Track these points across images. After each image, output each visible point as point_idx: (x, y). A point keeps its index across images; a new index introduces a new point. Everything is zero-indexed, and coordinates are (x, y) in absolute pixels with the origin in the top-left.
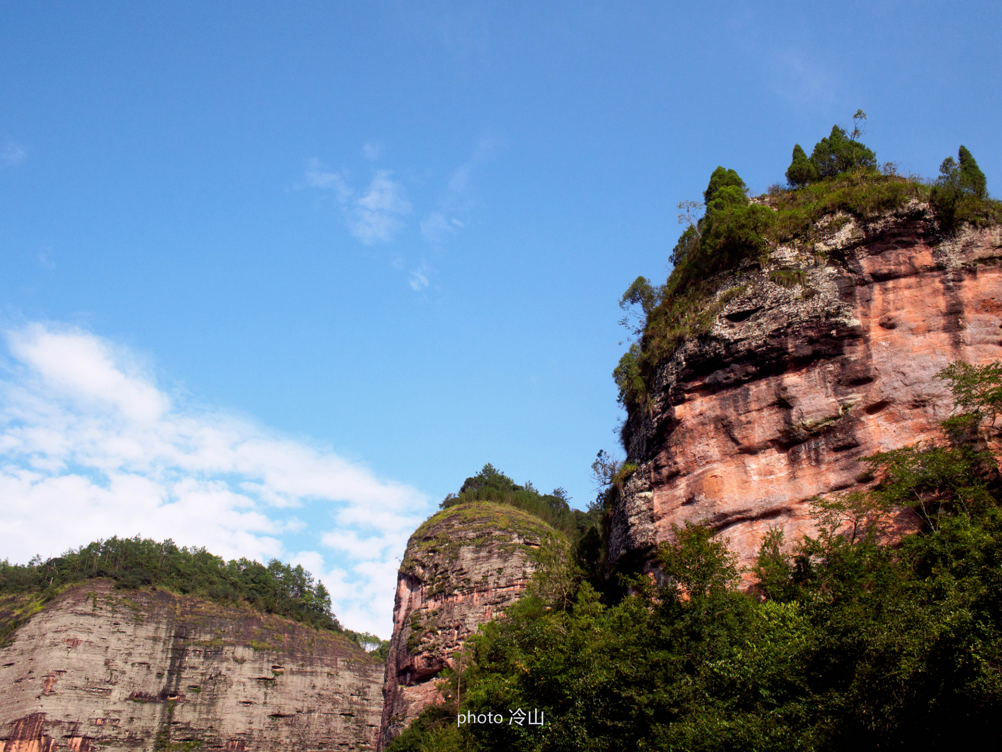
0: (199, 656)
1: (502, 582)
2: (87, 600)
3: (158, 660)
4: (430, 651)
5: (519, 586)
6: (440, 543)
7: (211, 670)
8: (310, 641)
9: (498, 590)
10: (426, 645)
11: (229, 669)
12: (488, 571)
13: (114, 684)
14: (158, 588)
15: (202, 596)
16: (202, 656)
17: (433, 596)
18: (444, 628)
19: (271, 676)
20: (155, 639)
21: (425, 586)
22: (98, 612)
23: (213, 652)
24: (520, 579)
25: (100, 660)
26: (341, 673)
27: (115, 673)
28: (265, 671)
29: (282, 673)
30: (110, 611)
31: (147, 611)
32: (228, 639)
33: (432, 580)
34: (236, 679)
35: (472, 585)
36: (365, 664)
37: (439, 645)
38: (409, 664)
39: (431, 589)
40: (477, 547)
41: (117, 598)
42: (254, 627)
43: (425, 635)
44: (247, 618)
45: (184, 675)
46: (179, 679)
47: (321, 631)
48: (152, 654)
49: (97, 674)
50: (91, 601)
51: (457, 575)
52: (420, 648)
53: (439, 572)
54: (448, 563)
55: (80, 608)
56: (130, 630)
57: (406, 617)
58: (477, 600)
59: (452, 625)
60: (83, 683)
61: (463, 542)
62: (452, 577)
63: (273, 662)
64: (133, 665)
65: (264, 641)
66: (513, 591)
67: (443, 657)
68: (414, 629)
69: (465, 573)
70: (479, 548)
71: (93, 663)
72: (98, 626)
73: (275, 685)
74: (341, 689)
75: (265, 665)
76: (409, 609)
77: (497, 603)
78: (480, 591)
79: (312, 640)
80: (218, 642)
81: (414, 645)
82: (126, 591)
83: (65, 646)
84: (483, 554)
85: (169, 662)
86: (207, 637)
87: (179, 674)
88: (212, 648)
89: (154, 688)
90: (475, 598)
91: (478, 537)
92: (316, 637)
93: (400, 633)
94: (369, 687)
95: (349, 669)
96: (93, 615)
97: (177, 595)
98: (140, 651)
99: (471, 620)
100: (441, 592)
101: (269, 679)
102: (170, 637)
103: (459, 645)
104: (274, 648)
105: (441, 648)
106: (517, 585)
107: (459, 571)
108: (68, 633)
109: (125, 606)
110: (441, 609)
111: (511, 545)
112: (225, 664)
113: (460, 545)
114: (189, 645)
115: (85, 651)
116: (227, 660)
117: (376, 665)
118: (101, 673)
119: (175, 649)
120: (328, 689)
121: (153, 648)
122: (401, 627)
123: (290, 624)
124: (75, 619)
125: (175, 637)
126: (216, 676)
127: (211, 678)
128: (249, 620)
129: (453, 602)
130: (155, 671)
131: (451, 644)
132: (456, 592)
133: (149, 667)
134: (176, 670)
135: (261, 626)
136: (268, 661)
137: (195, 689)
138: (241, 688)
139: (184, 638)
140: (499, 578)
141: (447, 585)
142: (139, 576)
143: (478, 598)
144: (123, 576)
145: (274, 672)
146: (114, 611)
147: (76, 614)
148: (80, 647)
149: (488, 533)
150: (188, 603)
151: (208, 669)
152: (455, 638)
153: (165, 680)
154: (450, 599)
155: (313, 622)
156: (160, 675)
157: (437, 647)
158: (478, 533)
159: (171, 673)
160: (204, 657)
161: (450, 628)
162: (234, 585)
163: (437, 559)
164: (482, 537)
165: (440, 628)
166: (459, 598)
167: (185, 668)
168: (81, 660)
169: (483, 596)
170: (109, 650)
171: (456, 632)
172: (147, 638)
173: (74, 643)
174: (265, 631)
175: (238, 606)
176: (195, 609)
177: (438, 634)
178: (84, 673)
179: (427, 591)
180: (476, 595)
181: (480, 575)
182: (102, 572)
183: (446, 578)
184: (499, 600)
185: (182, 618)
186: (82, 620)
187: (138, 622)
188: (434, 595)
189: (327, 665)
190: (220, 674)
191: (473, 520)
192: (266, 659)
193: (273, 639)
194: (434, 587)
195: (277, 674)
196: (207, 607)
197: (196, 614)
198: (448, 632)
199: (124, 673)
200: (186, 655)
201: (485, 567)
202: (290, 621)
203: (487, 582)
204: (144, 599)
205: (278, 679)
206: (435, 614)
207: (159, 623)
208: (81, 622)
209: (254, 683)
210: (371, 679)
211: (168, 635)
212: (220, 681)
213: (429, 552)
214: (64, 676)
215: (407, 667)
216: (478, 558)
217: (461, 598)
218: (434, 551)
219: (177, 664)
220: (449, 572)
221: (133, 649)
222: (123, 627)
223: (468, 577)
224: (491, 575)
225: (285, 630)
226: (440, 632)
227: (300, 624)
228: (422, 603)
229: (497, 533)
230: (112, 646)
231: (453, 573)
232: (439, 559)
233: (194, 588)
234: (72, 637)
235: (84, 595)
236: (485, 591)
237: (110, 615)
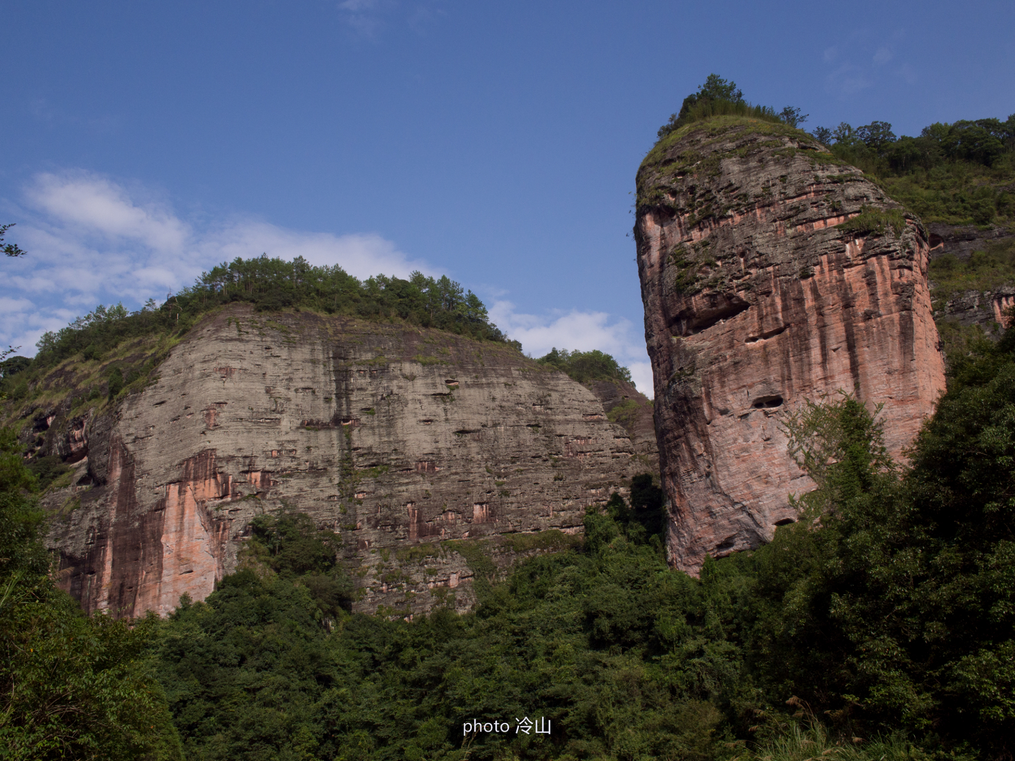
0: (365, 376)
1: (791, 191)
2: (229, 324)
3: (322, 384)
4: (711, 287)
5: (812, 194)
6: (689, 163)
7: (381, 390)
8: (477, 352)
9: (787, 201)
10: (705, 281)
11: (400, 388)
12: (768, 181)
13: (281, 412)
14: (302, 309)
15: (351, 314)
16: (368, 375)
17: (698, 225)
18: (725, 257)
19: (447, 391)
20: (314, 362)
21: (682, 215)
22: (245, 337)
23: (379, 371)
24: (812, 184)
25: (260, 388)
26: (518, 383)
27: (279, 401)
28: (439, 386)
29: (457, 387)
30: (257, 335)
31: (297, 333)
32: (390, 356)
33: (690, 206)
34: (410, 397)
35: (752, 200)
36: (540, 373)
37: (722, 278)
38: (684, 307)
39: (693, 217)
40: (742, 157)
41: (261, 322)
42: (415, 342)
43: (699, 271)
44: (405, 333)
45: (353, 398)
46: (349, 402)
47: (485, 343)
48: (314, 378)
49: (260, 403)
50: (233, 325)
51: (725, 193)
52: (697, 286)
53: (698, 195)
54: (709, 183)
55: (224, 334)
56: (284, 354)
57: (662, 257)
58: (761, 218)
59: (734, 251)
60: (248, 414)
61: (721, 155)
62: (718, 196)
63: (445, 376)
64: (296, 390)
65: (429, 355)
66: (807, 199)
67: (731, 291)
68: (681, 266)
69: (737, 188)
70: (745, 158)
71: (254, 391)
72: (248, 352)
73: (453, 400)
74: (523, 400)
75: (438, 380)
76: (664, 247)
77: (789, 217)
78: (763, 207)
79: (480, 351)
80: (382, 360)
81: (687, 284)
82: (268, 313)
83: (218, 375)
84: (753, 164)
85: (334, 385)
86: (369, 356)
87: (347, 398)
88: (377, 366)
89: (325, 414)
90: (758, 215)
91: (738, 147)
92: (482, 348)
93: (661, 277)
94: (550, 395)
95: (526, 378)
96: (241, 341)
97: (323, 315)
98: (301, 376)
99: (760, 241)
100: (707, 218)
101: (445, 395)
102: (329, 358)
103: (750, 274)
104: (442, 362)
105: (726, 281)
106: (810, 192)
107: (727, 188)
108: (219, 361)
109: (272, 328)
110: (713, 237)
111: (785, 150)
112: (395, 382)
113: (719, 159)
114: (351, 365)
115: (241, 380)
116: (396, 377)
117: (551, 373)
118: (264, 402)
119: (337, 371)
120: (508, 401)
121: (313, 371)
122: (658, 270)
123: (452, 337)
124: (222, 346)
125: (333, 358)
126: (388, 396)
127: (383, 398)
128: (407, 335)
129: (729, 225)
130: (321, 395)
131: (738, 274)
132: (730, 212)
133: (314, 392)
134: (343, 394)
135: (422, 341)
136: (440, 375)
137: (367, 411)
138: (418, 406)
139: (344, 359)
140: (785, 188)
141: (714, 207)
142: (278, 297)
143: (763, 215)
144: (260, 297)
145: (448, 387)
146: (262, 335)
147: (222, 340)
148: (236, 376)
149: (751, 141)
150: (338, 323)
151: (377, 389)
152: (742, 267)
153: (334, 405)
154: (722, 223)
155: (474, 334)
156: (327, 400)
157: (720, 281)
158: (737, 142)
159: (339, 397)
160: (370, 377)
161: (733, 255)
162: (380, 301)
163: (690, 180)
164: (743, 146)
165: (719, 259)
166: (735, 219)
167: (352, 390)
168: (240, 389)
169: (768, 211)
170: (267, 376)
171: (742, 260)
172: (305, 361)
173: (227, 372)
174: (427, 346)
175: (392, 322)
176: (347, 328)
177: (717, 266)
178: (246, 403)
179: (687, 220)
180: (758, 212)
181: (759, 186)
182: (236, 295)
183: (711, 200)
184: (791, 213)
185: (336, 338)
186: (230, 346)
187: (291, 344)
188: (698, 223)
189: (502, 375)
190: (392, 393)
191: (725, 131)
192: (437, 374)
193: (439, 353)
194: (696, 213)
195: (452, 389)
196: (358, 324)
197: (350, 332)
198: (731, 261)
199: (288, 400)
200: (351, 377)
201: (763, 177)
202: (450, 334)
203: (770, 194)
204: (290, 321)
205: (455, 394)
206: (705, 244)
207: (313, 344)
208: (230, 348)
209: (430, 399)
210: (550, 387)
211: (326, 356)
212: (394, 401)
213: (676, 175)
214: (225, 407)
215: (682, 312)
216: (748, 170)
217: (738, 219)
218: (683, 173)
219: (343, 387)
220: (713, 192)
221: (292, 373)
222: (276, 351)
223: (743, 192)
224: (773, 185)
225: (448, 343)
226: (719, 263)
227: (461, 336)
228: (682, 235)
229: (763, 138)
230: (269, 373)
231: (719, 192)
232: (693, 180)
233: (339, 306)
234: (223, 365)
235: (224, 321)
236: (769, 206)
237: (258, 339)
